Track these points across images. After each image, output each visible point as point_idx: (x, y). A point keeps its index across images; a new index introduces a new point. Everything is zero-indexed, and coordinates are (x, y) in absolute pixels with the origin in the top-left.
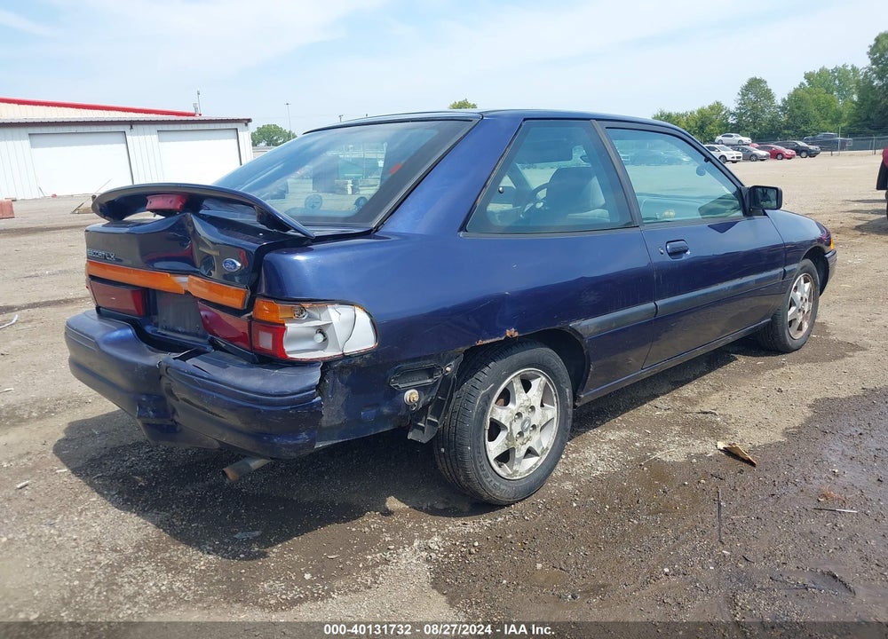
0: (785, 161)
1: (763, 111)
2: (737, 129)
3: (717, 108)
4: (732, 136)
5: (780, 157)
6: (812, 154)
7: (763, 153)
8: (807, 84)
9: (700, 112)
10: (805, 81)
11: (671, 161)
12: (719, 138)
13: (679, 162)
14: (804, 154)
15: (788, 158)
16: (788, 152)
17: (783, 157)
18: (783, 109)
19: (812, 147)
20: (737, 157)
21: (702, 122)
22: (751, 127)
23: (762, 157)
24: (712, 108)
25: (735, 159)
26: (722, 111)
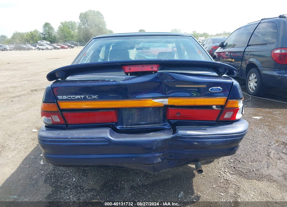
0: (65, 49)
1: (51, 33)
2: (45, 39)
3: (36, 31)
4: (43, 41)
5: (64, 48)
6: (72, 47)
7: (59, 47)
8: (62, 26)
10: (61, 25)
11: (29, 49)
12: (39, 42)
13: (32, 49)
14: (70, 47)
16: (66, 47)
18: (57, 33)
19: (72, 45)
20: (52, 48)
21: (32, 36)
22: (49, 38)
24: (34, 31)
25: (51, 49)
26: (38, 32)
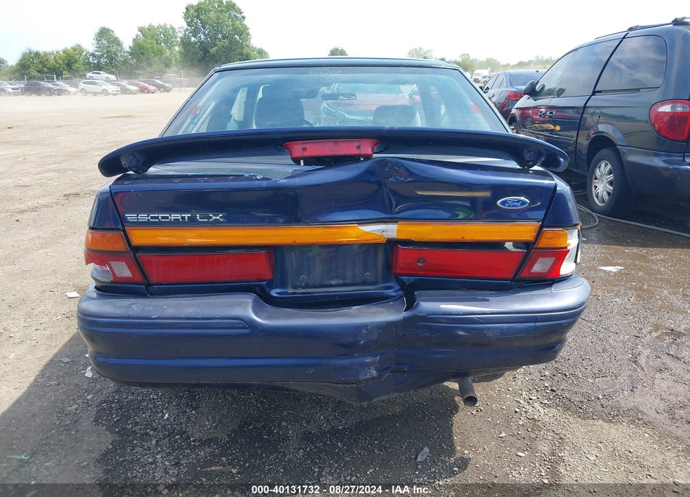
0: (150, 95)
1: (116, 55)
2: (100, 67)
3: (78, 49)
4: (100, 74)
5: (146, 91)
6: (167, 90)
7: (134, 88)
9: (65, 52)
10: (140, 34)
11: (60, 93)
12: (89, 74)
13: (69, 93)
14: (162, 90)
15: (153, 93)
16: (151, 88)
17: (149, 92)
18: (131, 54)
19: (166, 85)
20: (117, 91)
21: (69, 60)
22: (109, 66)
23: (135, 91)
24: (74, 49)
25: (115, 92)
26: (83, 52)
